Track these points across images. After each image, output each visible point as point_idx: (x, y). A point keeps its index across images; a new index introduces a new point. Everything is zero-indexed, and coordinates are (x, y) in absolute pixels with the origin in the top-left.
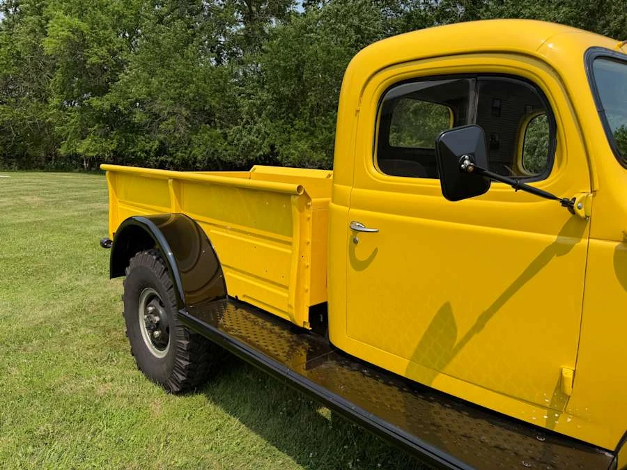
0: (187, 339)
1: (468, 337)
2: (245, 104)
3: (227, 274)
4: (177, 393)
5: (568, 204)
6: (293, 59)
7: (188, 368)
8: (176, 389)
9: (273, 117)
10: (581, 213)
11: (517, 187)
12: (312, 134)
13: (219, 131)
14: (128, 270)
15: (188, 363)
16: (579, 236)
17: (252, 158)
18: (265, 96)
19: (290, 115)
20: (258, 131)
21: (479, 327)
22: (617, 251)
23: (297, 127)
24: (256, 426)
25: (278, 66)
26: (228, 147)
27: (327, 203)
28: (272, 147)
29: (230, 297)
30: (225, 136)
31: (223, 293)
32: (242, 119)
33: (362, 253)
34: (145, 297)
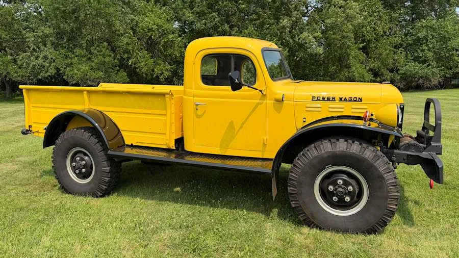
0: (108, 167)
1: (238, 131)
2: (30, 37)
3: (124, 134)
4: (101, 197)
5: (261, 91)
6: (71, 5)
7: (109, 182)
8: (100, 194)
9: (56, 46)
10: (264, 93)
11: (249, 87)
12: (89, 59)
13: (10, 57)
14: (58, 141)
15: (109, 179)
16: (264, 100)
17: (40, 78)
18: (48, 31)
19: (71, 45)
20: (45, 58)
21: (241, 127)
22: (274, 104)
23: (77, 54)
24: (151, 196)
25: (58, 9)
26: (19, 70)
27: (182, 97)
28: (58, 70)
29: (127, 145)
30: (15, 61)
31: (122, 144)
32: (29, 48)
33: (199, 112)
34: (71, 155)
